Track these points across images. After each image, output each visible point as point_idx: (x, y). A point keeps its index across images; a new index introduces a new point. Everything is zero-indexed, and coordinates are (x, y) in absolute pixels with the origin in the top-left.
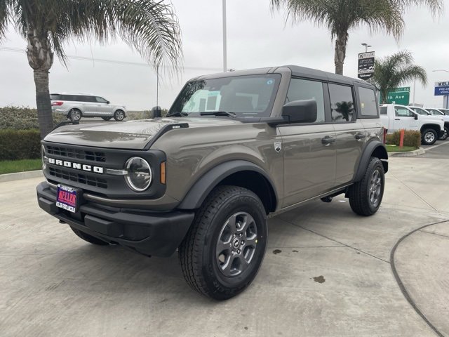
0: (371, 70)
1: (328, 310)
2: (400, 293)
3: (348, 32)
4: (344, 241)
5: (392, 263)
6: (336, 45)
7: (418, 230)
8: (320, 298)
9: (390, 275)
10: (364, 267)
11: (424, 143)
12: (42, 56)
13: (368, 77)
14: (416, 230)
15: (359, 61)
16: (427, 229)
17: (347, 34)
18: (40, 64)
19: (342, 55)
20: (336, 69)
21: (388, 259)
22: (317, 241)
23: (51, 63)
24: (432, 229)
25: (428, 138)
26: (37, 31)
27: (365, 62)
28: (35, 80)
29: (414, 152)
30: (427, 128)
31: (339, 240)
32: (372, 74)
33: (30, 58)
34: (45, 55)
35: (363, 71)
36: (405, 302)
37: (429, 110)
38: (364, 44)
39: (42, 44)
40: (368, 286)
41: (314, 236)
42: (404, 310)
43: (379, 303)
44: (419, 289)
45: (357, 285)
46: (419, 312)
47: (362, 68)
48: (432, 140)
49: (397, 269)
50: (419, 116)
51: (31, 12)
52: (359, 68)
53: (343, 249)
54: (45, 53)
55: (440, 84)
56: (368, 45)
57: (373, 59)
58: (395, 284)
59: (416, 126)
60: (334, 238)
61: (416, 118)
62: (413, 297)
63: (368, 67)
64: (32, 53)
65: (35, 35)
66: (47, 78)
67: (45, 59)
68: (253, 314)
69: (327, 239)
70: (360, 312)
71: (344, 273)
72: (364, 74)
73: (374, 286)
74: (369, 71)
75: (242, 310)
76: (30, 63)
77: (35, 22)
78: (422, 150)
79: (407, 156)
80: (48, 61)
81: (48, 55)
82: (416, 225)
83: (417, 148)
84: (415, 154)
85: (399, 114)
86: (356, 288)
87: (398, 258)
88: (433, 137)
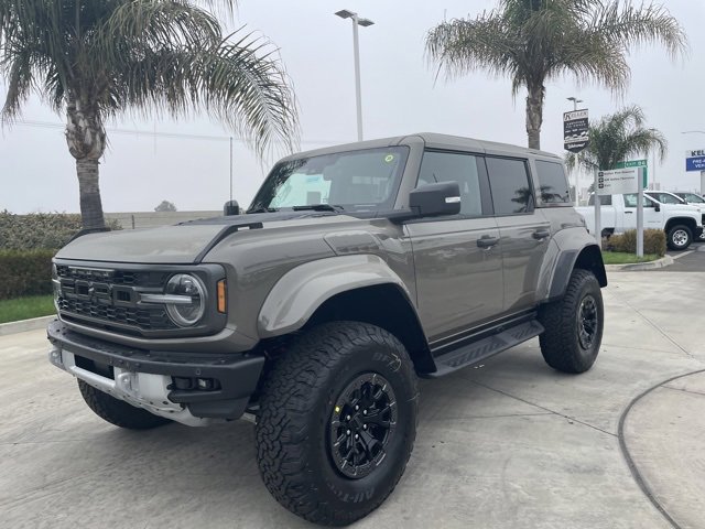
0: (584, 137)
1: (527, 508)
2: (632, 481)
3: (544, 84)
4: (549, 405)
5: (620, 436)
6: (528, 105)
7: (660, 385)
8: (515, 490)
9: (617, 454)
10: (579, 444)
11: (672, 248)
12: (88, 139)
13: (580, 149)
14: (656, 387)
15: (565, 123)
16: (673, 383)
17: (543, 88)
18: (86, 149)
19: (538, 118)
20: (530, 140)
21: (614, 429)
22: (511, 406)
23: (103, 148)
24: (682, 383)
25: (679, 240)
26: (82, 104)
27: (574, 126)
28: (79, 174)
29: (657, 263)
30: (675, 223)
31: (543, 405)
32: (587, 142)
33: (71, 142)
34: (94, 138)
35: (571, 139)
36: (639, 494)
37: (682, 195)
38: (570, 99)
39: (89, 122)
40: (585, 471)
41: (506, 400)
42: (637, 505)
43: (601, 495)
44: (659, 474)
45: (568, 470)
46: (658, 507)
47: (571, 134)
48: (684, 242)
49: (629, 446)
50: (662, 205)
51: (72, 75)
52: (566, 135)
53: (548, 418)
54: (93, 135)
55: (693, 154)
56: (578, 99)
57: (586, 120)
58: (623, 466)
59: (657, 222)
60: (534, 402)
61: (658, 210)
62: (650, 485)
63: (579, 133)
64: (75, 135)
65: (78, 109)
66: (95, 171)
67: (93, 143)
68: (419, 516)
69: (524, 404)
70: (572, 509)
71: (549, 454)
72: (573, 144)
73: (595, 471)
74: (580, 138)
76: (71, 150)
77: (78, 89)
78: (669, 259)
79: (645, 270)
80: (98, 148)
81: (98, 138)
82: (657, 378)
83: (661, 256)
84: (657, 266)
85: (631, 203)
86: (567, 475)
87: (629, 430)
88: (686, 237)
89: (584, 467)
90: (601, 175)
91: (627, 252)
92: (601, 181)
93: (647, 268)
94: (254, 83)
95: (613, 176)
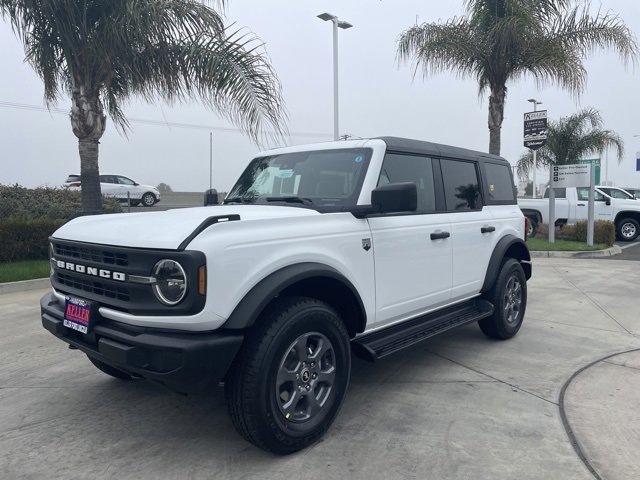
0: (542, 136)
1: (466, 466)
2: (569, 446)
3: (506, 85)
4: (495, 374)
5: (561, 404)
6: (491, 103)
7: (602, 360)
8: (458, 450)
9: (557, 421)
10: (521, 410)
11: (620, 239)
12: (90, 121)
13: (539, 146)
14: (598, 361)
15: (525, 123)
16: (614, 359)
17: (505, 89)
18: (88, 131)
19: (499, 116)
20: (491, 135)
21: (555, 399)
22: (459, 373)
23: (103, 130)
24: (623, 359)
25: (627, 232)
26: (86, 89)
27: (534, 125)
28: (81, 152)
29: (606, 252)
30: (624, 216)
31: (489, 373)
32: (545, 141)
33: (75, 124)
34: (95, 120)
35: (531, 138)
36: (575, 458)
37: (632, 192)
38: (531, 101)
39: (91, 106)
40: (525, 435)
41: (455, 368)
42: (572, 468)
43: (538, 457)
44: (596, 441)
45: (510, 434)
46: (593, 471)
47: (530, 133)
48: (632, 234)
49: (567, 413)
50: (612, 199)
51: (78, 63)
52: (525, 133)
53: (493, 385)
54: (95, 117)
56: (538, 101)
57: (545, 120)
58: (562, 432)
59: (607, 214)
60: (481, 370)
61: (608, 204)
62: (586, 451)
63: (538, 132)
64: (78, 117)
65: (82, 94)
66: (96, 150)
67: (95, 125)
68: (364, 469)
69: (471, 372)
70: (510, 469)
71: (492, 418)
72: (532, 141)
73: (535, 435)
74: (539, 137)
75: (350, 464)
76: (75, 130)
77: (83, 76)
78: (617, 249)
79: (594, 258)
80: (98, 129)
81: (99, 120)
82: (599, 353)
83: (610, 245)
84: (606, 255)
85: (584, 196)
86: (508, 437)
87: (570, 399)
88: (634, 229)
89: (524, 431)
90: (556, 169)
91: (578, 240)
92: (556, 174)
93: (596, 255)
94: (241, 74)
95: (567, 171)
